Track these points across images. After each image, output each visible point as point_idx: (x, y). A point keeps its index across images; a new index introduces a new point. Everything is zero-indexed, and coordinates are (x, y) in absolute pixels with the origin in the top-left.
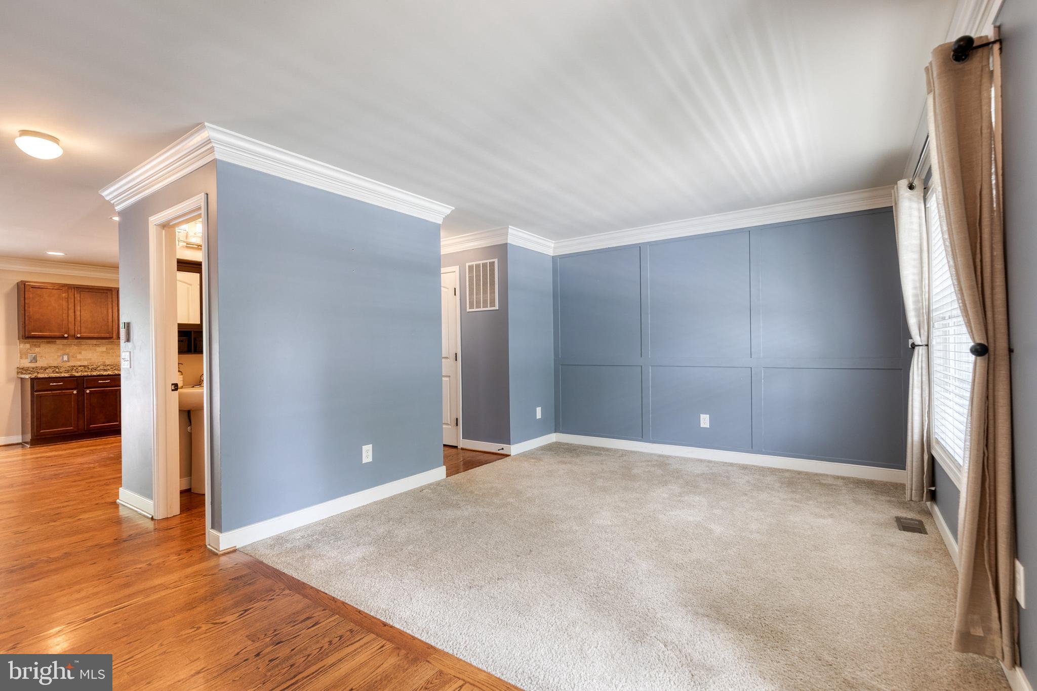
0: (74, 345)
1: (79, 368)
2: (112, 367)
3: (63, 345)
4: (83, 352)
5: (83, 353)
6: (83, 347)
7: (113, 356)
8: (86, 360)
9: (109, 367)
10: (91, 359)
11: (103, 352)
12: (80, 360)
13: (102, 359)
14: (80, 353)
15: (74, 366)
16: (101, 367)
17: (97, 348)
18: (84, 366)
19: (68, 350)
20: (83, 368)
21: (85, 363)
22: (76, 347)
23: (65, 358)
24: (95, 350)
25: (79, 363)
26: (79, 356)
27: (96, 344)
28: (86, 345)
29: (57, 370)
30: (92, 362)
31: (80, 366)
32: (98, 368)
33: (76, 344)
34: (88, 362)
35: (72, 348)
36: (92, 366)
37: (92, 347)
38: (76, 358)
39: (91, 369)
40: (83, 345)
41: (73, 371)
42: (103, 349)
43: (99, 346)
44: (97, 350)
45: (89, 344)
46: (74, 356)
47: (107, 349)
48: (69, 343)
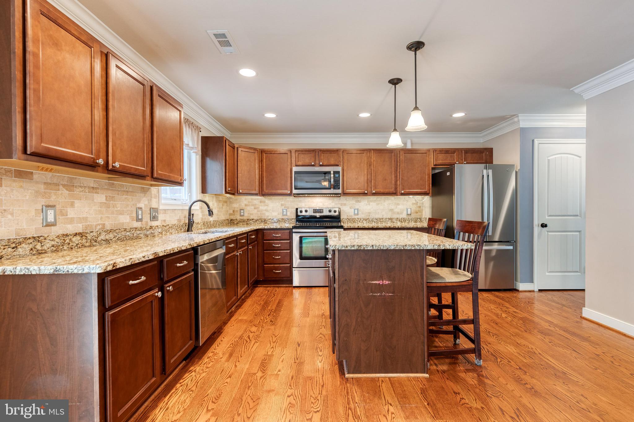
0: (64, 186)
1: (74, 239)
2: (116, 234)
3: (45, 183)
4: (77, 203)
5: (76, 205)
6: (77, 191)
9: (111, 236)
10: (86, 219)
12: (71, 221)
13: (101, 218)
14: (72, 205)
15: (66, 235)
16: (102, 237)
17: (95, 195)
19: (53, 198)
20: (78, 238)
21: (79, 228)
25: (71, 229)
26: (71, 213)
27: (93, 188)
28: (81, 187)
29: (39, 247)
30: (88, 225)
31: (76, 235)
32: (99, 238)
33: (66, 183)
34: (83, 225)
35: (60, 192)
36: (91, 234)
37: (89, 192)
38: (67, 216)
39: (91, 241)
40: (76, 187)
41: (65, 248)
42: (100, 198)
43: (98, 190)
44: (95, 201)
45: (85, 185)
46: (64, 211)
47: (106, 199)
48: (55, 181)
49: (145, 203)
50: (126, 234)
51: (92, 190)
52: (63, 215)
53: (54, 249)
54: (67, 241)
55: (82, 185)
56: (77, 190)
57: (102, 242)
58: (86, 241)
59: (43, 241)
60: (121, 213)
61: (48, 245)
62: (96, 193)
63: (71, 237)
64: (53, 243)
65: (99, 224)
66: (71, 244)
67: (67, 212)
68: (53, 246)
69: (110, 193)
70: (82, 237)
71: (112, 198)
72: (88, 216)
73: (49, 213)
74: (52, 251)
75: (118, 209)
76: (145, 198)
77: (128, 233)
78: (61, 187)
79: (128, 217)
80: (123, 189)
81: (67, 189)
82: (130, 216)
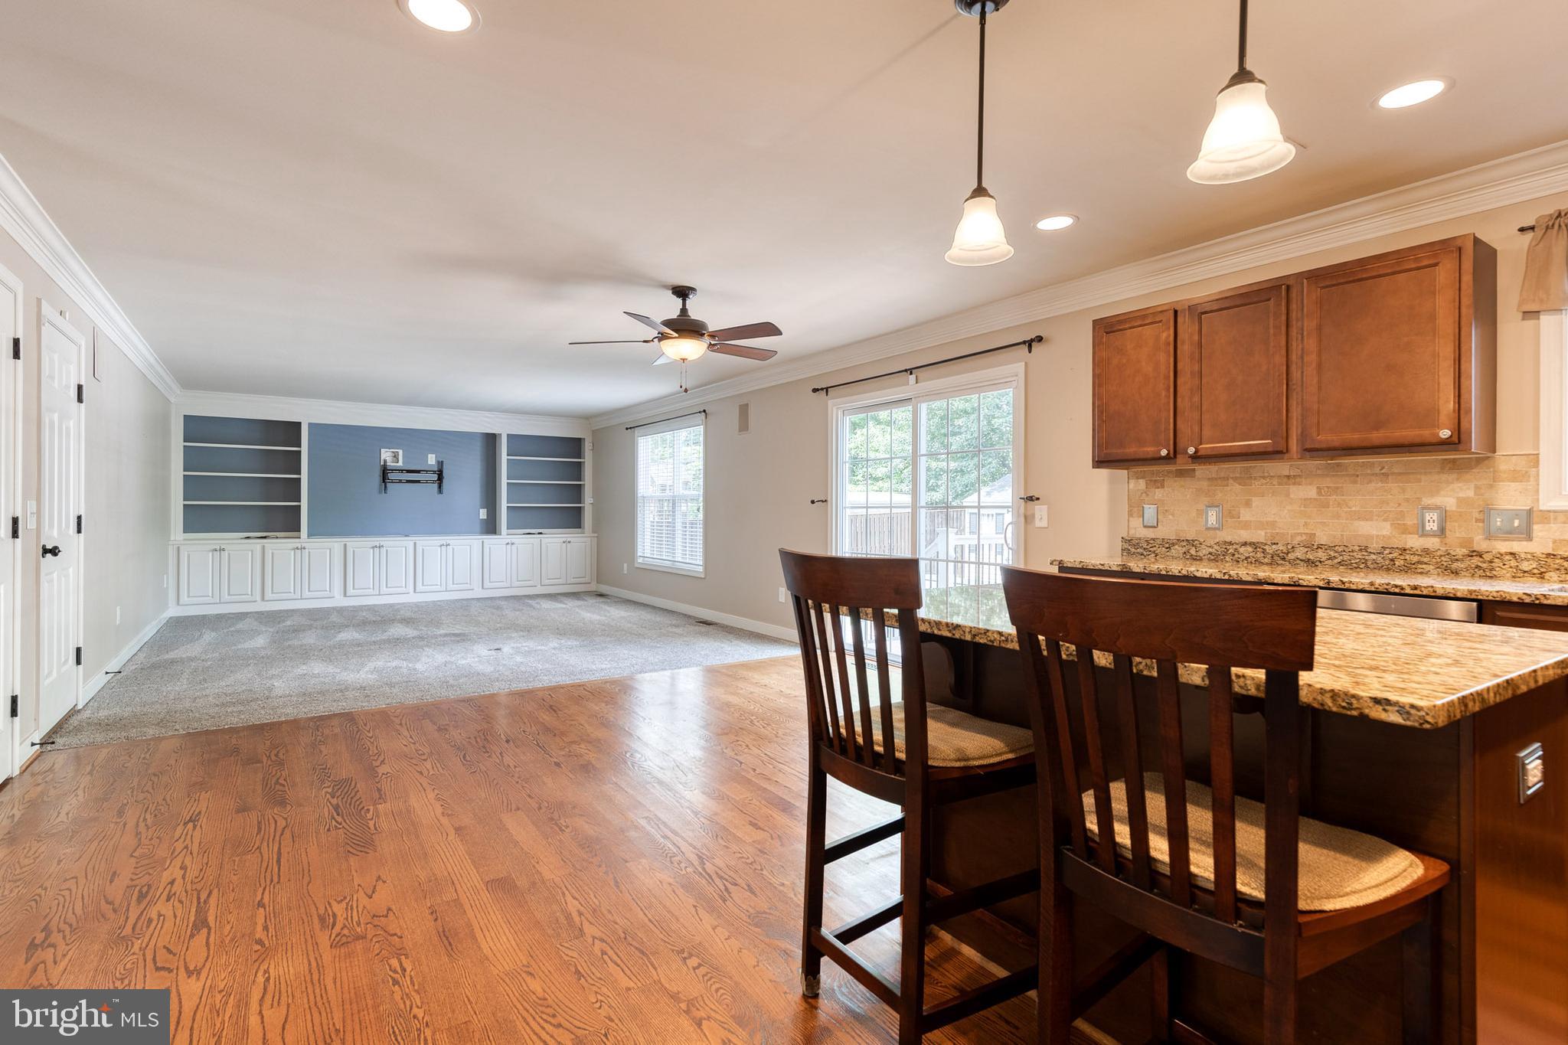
0: (1235, 479)
1: (1242, 550)
2: (1332, 554)
3: (1209, 479)
4: (1256, 502)
5: (1254, 505)
7: (1338, 516)
8: (1261, 525)
10: (1273, 524)
11: (1307, 502)
12: (1246, 525)
13: (1306, 524)
14: (1248, 504)
15: (1231, 543)
16: (1299, 553)
17: (1293, 488)
18: (1255, 545)
19: (1219, 495)
20: (1250, 549)
21: (1259, 536)
22: (1237, 487)
23: (1212, 518)
24: (1288, 495)
25: (1245, 535)
26: (1246, 515)
27: (1288, 477)
28: (1264, 477)
29: (1193, 551)
30: (1277, 533)
31: (1245, 544)
32: (1289, 555)
33: (1238, 475)
34: (1266, 533)
35: (1229, 488)
36: (1274, 546)
37: (1280, 484)
38: (1239, 518)
39: (1272, 557)
40: (1255, 479)
41: (1227, 558)
42: (1307, 491)
43: (1298, 480)
44: (1292, 496)
45: (1272, 474)
46: (1234, 513)
47: (1319, 493)
48: (1222, 475)
49: (1461, 495)
50: (1367, 558)
51: (1285, 480)
52: (1232, 517)
53: (1213, 558)
54: (1230, 551)
55: (1266, 474)
56: (1256, 483)
57: (1298, 562)
58: (1262, 555)
59: (1198, 545)
60: (1366, 517)
61: (1204, 552)
62: (1294, 484)
63: (1237, 547)
64: (1210, 550)
65: (1301, 534)
66: (1236, 556)
67: (1239, 513)
68: (1210, 553)
69: (1328, 482)
70: (1256, 548)
71: (1336, 490)
72: (1277, 519)
73: (1210, 514)
74: (1209, 559)
75: (1354, 509)
76: (1460, 485)
77: (1374, 557)
78: (1231, 481)
79: (1387, 525)
80: (1369, 471)
81: (1240, 484)
82: (1392, 525)
